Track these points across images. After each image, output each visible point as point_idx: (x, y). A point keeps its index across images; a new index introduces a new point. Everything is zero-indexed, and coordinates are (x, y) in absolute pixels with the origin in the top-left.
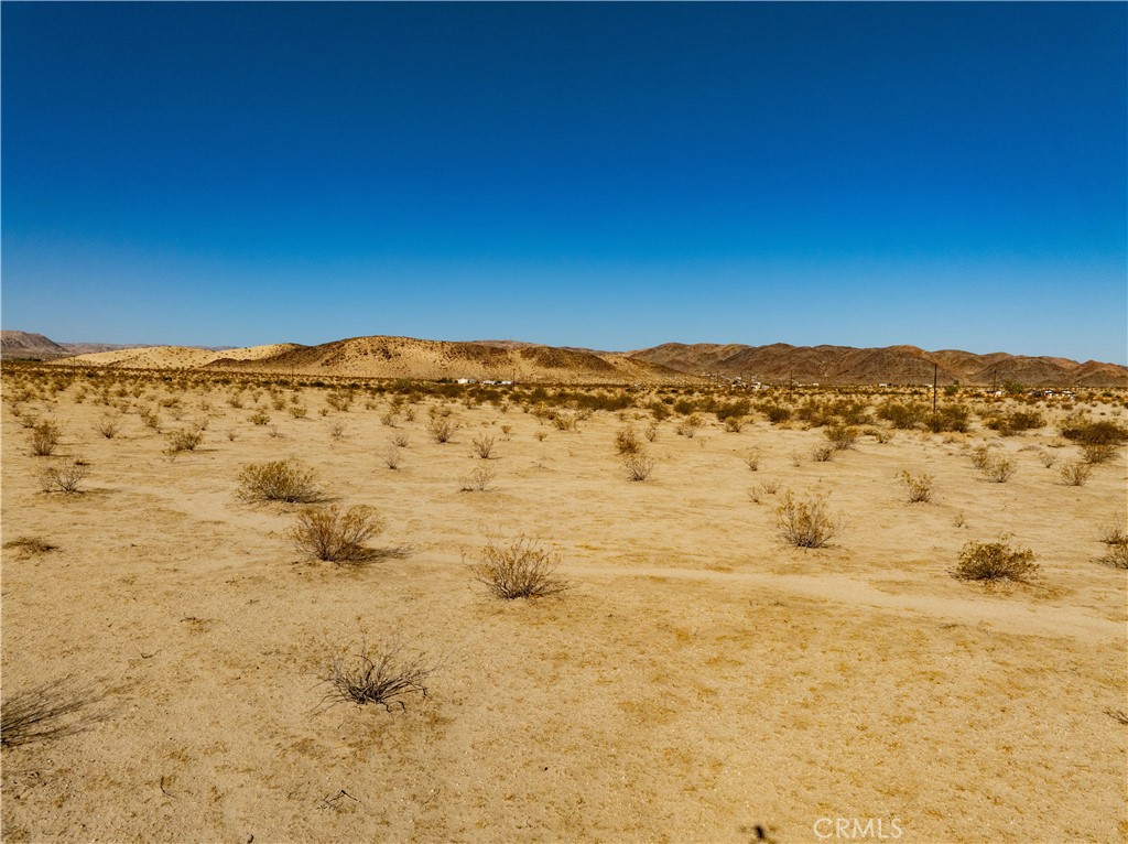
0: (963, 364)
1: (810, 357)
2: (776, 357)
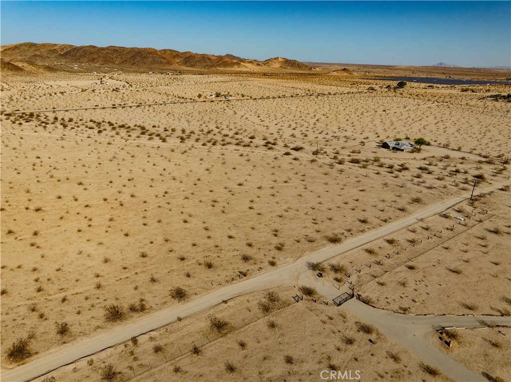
0: (174, 57)
1: (108, 53)
2: (91, 53)
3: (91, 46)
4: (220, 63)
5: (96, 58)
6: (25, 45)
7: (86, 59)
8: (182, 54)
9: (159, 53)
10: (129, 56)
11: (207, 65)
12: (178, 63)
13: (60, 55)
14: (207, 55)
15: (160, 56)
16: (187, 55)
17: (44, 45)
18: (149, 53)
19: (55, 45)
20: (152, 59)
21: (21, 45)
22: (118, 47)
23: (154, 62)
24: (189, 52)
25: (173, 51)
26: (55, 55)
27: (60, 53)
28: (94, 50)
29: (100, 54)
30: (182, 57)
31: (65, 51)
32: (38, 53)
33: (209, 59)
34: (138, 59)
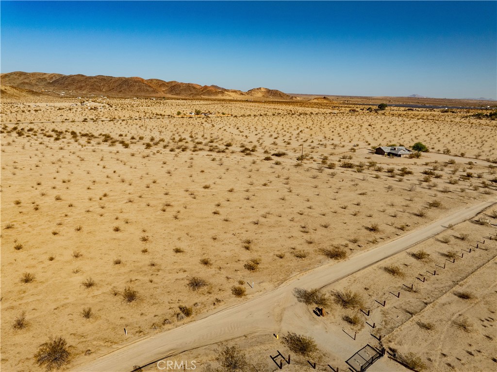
0: (160, 86)
1: (95, 82)
2: (79, 81)
3: (79, 75)
4: (204, 91)
5: (83, 86)
6: (15, 73)
7: (74, 87)
8: (168, 83)
9: (145, 82)
10: (116, 85)
11: (192, 94)
12: (163, 91)
13: (49, 83)
14: (192, 84)
15: (146, 85)
16: (173, 84)
17: (34, 74)
18: (136, 82)
19: (45, 74)
20: (138, 88)
21: (11, 74)
22: (107, 76)
23: (140, 90)
24: (175, 82)
25: (160, 80)
26: (44, 83)
27: (49, 81)
28: (82, 79)
29: (87, 82)
30: (167, 86)
31: (54, 79)
32: (26, 81)
33: (194, 88)
34: (125, 87)
